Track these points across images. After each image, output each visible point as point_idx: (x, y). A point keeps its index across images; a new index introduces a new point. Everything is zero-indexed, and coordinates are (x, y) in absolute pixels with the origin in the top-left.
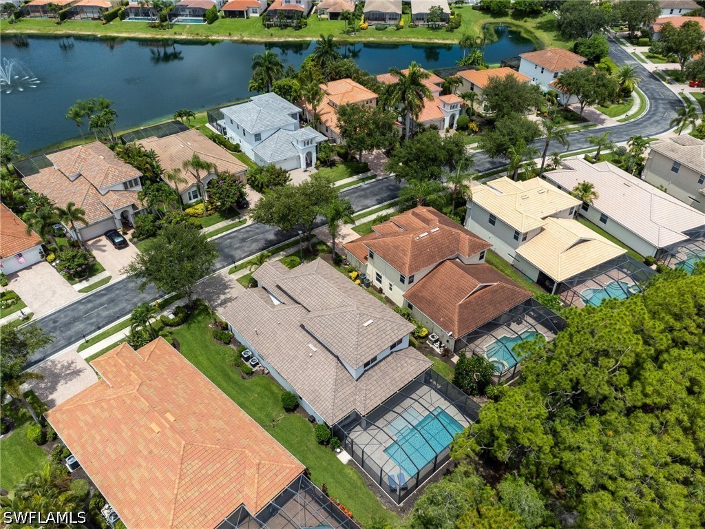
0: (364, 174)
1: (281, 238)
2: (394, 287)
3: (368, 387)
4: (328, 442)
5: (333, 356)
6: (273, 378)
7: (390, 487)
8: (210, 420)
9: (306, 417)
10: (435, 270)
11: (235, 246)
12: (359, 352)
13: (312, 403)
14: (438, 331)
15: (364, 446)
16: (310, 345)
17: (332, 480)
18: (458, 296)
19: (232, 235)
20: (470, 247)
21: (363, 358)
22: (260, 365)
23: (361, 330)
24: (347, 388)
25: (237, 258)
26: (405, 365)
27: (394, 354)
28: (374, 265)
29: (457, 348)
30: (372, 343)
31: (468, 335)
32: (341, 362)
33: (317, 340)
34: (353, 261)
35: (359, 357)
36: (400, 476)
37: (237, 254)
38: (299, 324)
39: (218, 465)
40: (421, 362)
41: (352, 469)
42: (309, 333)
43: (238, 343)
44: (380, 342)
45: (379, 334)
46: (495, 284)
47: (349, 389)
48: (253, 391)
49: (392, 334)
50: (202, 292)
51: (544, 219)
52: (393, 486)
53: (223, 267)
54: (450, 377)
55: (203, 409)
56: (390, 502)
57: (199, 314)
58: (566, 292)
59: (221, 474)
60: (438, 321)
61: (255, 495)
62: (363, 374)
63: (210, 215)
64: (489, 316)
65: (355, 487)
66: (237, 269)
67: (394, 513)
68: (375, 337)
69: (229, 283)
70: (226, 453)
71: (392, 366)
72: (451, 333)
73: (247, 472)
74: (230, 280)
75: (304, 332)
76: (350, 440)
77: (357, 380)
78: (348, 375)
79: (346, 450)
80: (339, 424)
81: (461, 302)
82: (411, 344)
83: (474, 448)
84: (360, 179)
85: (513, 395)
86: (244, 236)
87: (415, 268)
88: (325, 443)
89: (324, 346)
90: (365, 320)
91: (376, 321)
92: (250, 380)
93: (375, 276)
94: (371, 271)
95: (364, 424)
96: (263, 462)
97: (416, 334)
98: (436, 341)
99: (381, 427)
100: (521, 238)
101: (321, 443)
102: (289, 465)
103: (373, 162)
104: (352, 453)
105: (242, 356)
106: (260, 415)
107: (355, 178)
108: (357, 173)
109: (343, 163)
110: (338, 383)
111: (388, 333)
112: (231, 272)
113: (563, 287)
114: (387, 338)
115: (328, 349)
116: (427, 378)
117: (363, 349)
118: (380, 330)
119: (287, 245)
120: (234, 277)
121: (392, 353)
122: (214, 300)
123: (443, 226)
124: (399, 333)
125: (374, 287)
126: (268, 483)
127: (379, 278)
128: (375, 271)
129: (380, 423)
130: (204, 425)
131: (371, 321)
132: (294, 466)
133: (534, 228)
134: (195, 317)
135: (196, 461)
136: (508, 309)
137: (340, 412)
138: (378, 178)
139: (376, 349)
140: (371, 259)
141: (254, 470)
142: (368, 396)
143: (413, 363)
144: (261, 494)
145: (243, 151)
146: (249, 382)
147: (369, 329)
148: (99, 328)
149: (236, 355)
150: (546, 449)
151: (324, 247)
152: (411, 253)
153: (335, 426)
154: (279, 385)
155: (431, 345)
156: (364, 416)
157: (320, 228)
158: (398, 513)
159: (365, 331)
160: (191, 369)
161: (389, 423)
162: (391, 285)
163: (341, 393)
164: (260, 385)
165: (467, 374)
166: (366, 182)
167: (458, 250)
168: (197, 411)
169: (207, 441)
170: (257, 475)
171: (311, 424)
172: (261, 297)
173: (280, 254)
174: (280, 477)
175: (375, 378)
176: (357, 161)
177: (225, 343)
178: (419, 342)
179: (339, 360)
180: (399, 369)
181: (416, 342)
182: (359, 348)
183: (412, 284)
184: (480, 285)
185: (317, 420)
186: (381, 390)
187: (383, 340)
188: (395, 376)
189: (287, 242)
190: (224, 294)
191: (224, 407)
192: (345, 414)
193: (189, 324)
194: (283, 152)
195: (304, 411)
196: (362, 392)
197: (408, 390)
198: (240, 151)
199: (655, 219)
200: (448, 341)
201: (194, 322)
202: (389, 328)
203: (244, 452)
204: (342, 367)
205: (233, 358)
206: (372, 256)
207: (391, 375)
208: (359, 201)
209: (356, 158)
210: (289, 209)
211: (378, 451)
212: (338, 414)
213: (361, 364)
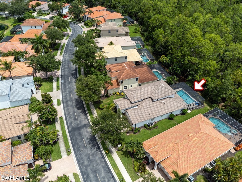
5: (167, 98)
11: (78, 123)
37: (84, 123)
77: (174, 97)
84: (57, 81)
86: (73, 119)
94: (122, 88)
100: (127, 58)
115: (164, 98)
128: (124, 86)
138: (60, 77)
148: (113, 177)
162: (131, 85)
171: (178, 115)
177: (139, 131)
205: (147, 130)
206: (122, 83)
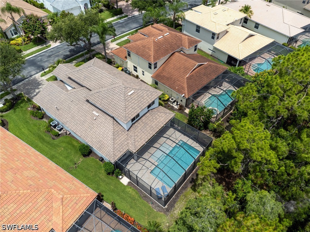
0: (120, 15)
1: (73, 53)
2: (145, 73)
3: (136, 134)
4: (113, 173)
5: (110, 118)
6: (73, 137)
7: (158, 196)
8: (25, 172)
9: (97, 159)
10: (169, 59)
11: (44, 60)
12: (127, 112)
13: (99, 149)
14: (175, 96)
15: (137, 172)
16: (94, 112)
17: (118, 198)
18: (185, 72)
19: (42, 54)
20: (189, 43)
21: (130, 116)
22: (64, 129)
23: (127, 98)
24: (122, 137)
25: (46, 67)
26: (158, 117)
27: (150, 111)
28: (131, 60)
29: (188, 104)
30: (135, 105)
31: (193, 95)
32: (116, 121)
33: (98, 108)
34: (118, 61)
35: (127, 115)
36: (163, 188)
37: (46, 65)
38: (85, 100)
39: (30, 204)
40: (168, 114)
41: (131, 188)
42: (92, 104)
43: (48, 118)
44: (140, 104)
45: (139, 99)
46: (206, 63)
47: (123, 137)
48: (60, 147)
49: (148, 98)
50: (23, 89)
51: (228, 25)
52: (160, 196)
53: (37, 73)
54: (186, 121)
55: (19, 164)
56: (159, 206)
57: (22, 102)
58: (245, 66)
59: (33, 210)
60: (174, 89)
61: (61, 222)
62: (132, 126)
63: (27, 44)
64: (205, 82)
65: (134, 200)
66: (46, 73)
67: (162, 213)
68: (137, 101)
69: (41, 82)
70: (36, 194)
71: (150, 119)
72: (184, 95)
73: (54, 205)
74: (42, 80)
75: (89, 104)
76: (127, 170)
77: (128, 131)
78: (122, 128)
79: (126, 176)
80: (118, 160)
81: (187, 76)
82: (160, 104)
83: (215, 166)
84: (118, 18)
85: (245, 125)
86: (50, 54)
87: (157, 58)
88: (111, 174)
89: (103, 112)
90: (129, 91)
91: (136, 91)
92: (58, 140)
93: (133, 68)
94: (130, 65)
95: (136, 157)
96: (65, 196)
97: (162, 99)
98: (174, 102)
99: (147, 159)
100: (216, 37)
101: (109, 174)
102: (85, 195)
103: (125, 9)
104: (130, 177)
105: (51, 125)
106: (66, 161)
107: (115, 18)
108: (116, 15)
109: (107, 10)
110: (115, 135)
111: (145, 98)
112: (42, 76)
113: (243, 62)
114: (144, 101)
115: (106, 113)
116: (172, 123)
117: (129, 110)
118: (140, 96)
119: (77, 57)
120: (44, 78)
121: (149, 111)
122: (31, 93)
123: (171, 32)
124: (152, 97)
125: (133, 75)
126: (70, 210)
127: (135, 69)
128: (133, 64)
129: (146, 156)
130: (19, 176)
131: (133, 91)
132: (89, 195)
133: (223, 30)
134: (18, 105)
135: (12, 205)
136: (215, 77)
137: (119, 152)
138: (129, 17)
139: (138, 109)
140: (129, 57)
141: (59, 203)
142: (137, 140)
143: (163, 115)
144: (66, 220)
145: (46, 8)
146: (57, 141)
147: (132, 96)
149: (47, 125)
150: (273, 161)
151: (100, 56)
152: (154, 49)
153: (116, 163)
154: (77, 141)
155: (171, 105)
156: (135, 153)
157: (97, 46)
158: (165, 212)
159: (129, 98)
160: (12, 138)
161: (152, 155)
162: (143, 72)
163: (118, 140)
164: (65, 142)
165: (197, 118)
166: (122, 19)
167: (182, 45)
168: (14, 166)
169: (20, 188)
170: (61, 207)
171: (101, 162)
172: (58, 86)
173: (73, 62)
174: (79, 204)
175: (139, 128)
176: (116, 9)
177: (39, 118)
178: (164, 103)
179: (114, 119)
180: (155, 120)
181: (163, 103)
182: (127, 109)
183: (156, 69)
184: (198, 64)
185: (104, 159)
186: (145, 135)
187: (142, 103)
188: (152, 125)
189: (77, 55)
190: (38, 89)
191: (36, 160)
192: (122, 153)
193: (15, 109)
194: (69, 5)
195: (96, 155)
196: (132, 138)
197: (161, 133)
198: (45, 8)
199: (285, 22)
200: (181, 101)
201: (18, 108)
202: (145, 95)
203: (51, 191)
204: (117, 123)
205: (46, 127)
206: (129, 55)
207: (150, 124)
208: (119, 29)
209: (115, 7)
210: (72, 29)
211: (146, 173)
212: (117, 154)
213: (129, 119)
